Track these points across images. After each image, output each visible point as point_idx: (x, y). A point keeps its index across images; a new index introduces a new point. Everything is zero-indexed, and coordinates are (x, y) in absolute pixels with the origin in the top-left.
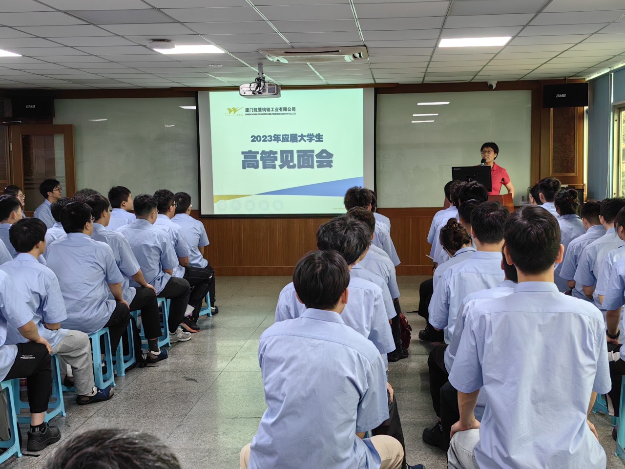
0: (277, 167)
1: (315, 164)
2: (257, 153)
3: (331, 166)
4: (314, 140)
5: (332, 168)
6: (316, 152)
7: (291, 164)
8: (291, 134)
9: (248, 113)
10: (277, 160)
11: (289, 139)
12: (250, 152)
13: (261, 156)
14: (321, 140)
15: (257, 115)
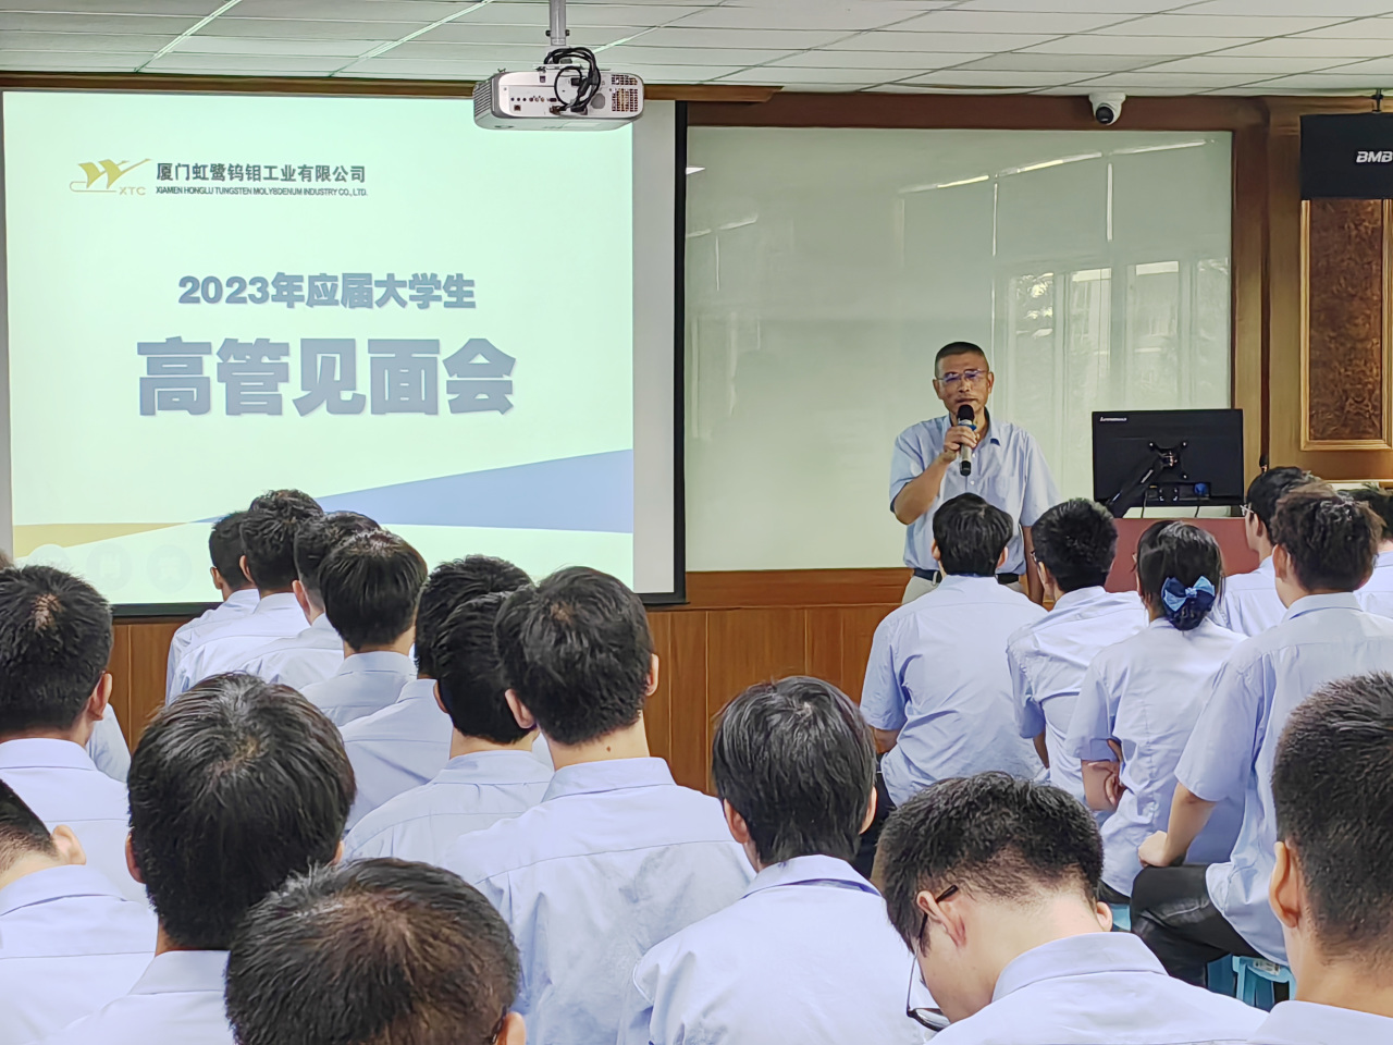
0: (288, 407)
1: (444, 398)
2: (205, 348)
3: (505, 407)
4: (439, 298)
5: (510, 414)
6: (447, 351)
7: (346, 396)
8: (344, 275)
9: (166, 183)
10: (286, 380)
11: (339, 296)
12: (174, 343)
13: (219, 364)
14: (466, 300)
15: (205, 192)
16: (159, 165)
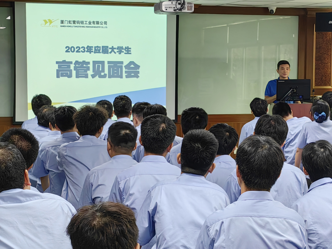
0: (90, 76)
1: (124, 75)
2: (71, 63)
3: (138, 77)
4: (123, 52)
6: (125, 64)
7: (102, 74)
8: (103, 47)
9: (62, 25)
10: (89, 70)
11: (101, 51)
12: (64, 62)
13: (74, 67)
14: (129, 52)
15: (71, 27)
16: (61, 20)
